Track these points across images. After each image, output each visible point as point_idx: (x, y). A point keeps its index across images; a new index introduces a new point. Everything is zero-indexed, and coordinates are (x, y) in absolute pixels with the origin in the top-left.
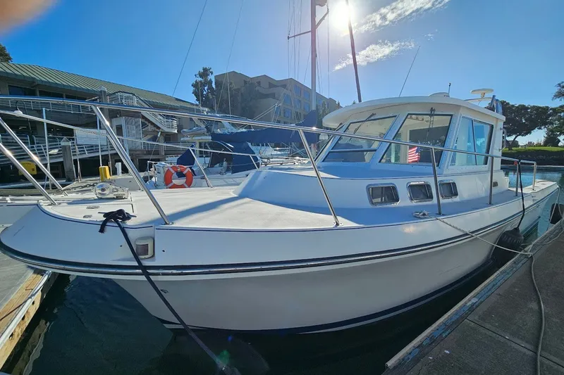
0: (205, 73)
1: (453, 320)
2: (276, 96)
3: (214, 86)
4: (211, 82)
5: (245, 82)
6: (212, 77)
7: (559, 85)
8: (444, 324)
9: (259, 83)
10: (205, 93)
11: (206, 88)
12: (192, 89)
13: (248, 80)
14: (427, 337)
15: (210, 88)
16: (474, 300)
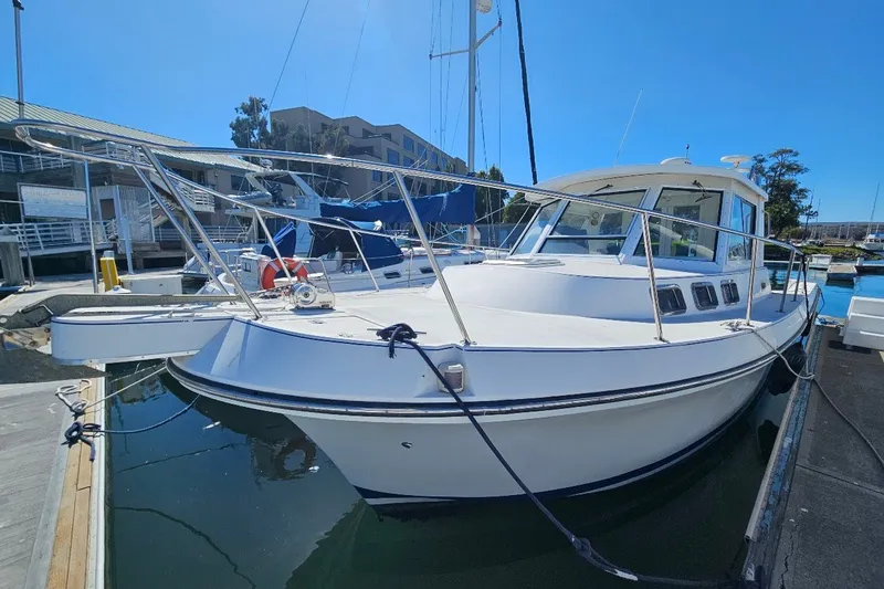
0: (253, 107)
1: (783, 468)
2: (376, 151)
3: (269, 128)
4: (263, 124)
5: (324, 126)
6: (264, 115)
7: (755, 157)
8: (775, 474)
9: (347, 128)
10: (253, 139)
11: (256, 132)
12: (230, 132)
13: (329, 123)
14: (769, 494)
15: (263, 133)
16: (788, 440)
